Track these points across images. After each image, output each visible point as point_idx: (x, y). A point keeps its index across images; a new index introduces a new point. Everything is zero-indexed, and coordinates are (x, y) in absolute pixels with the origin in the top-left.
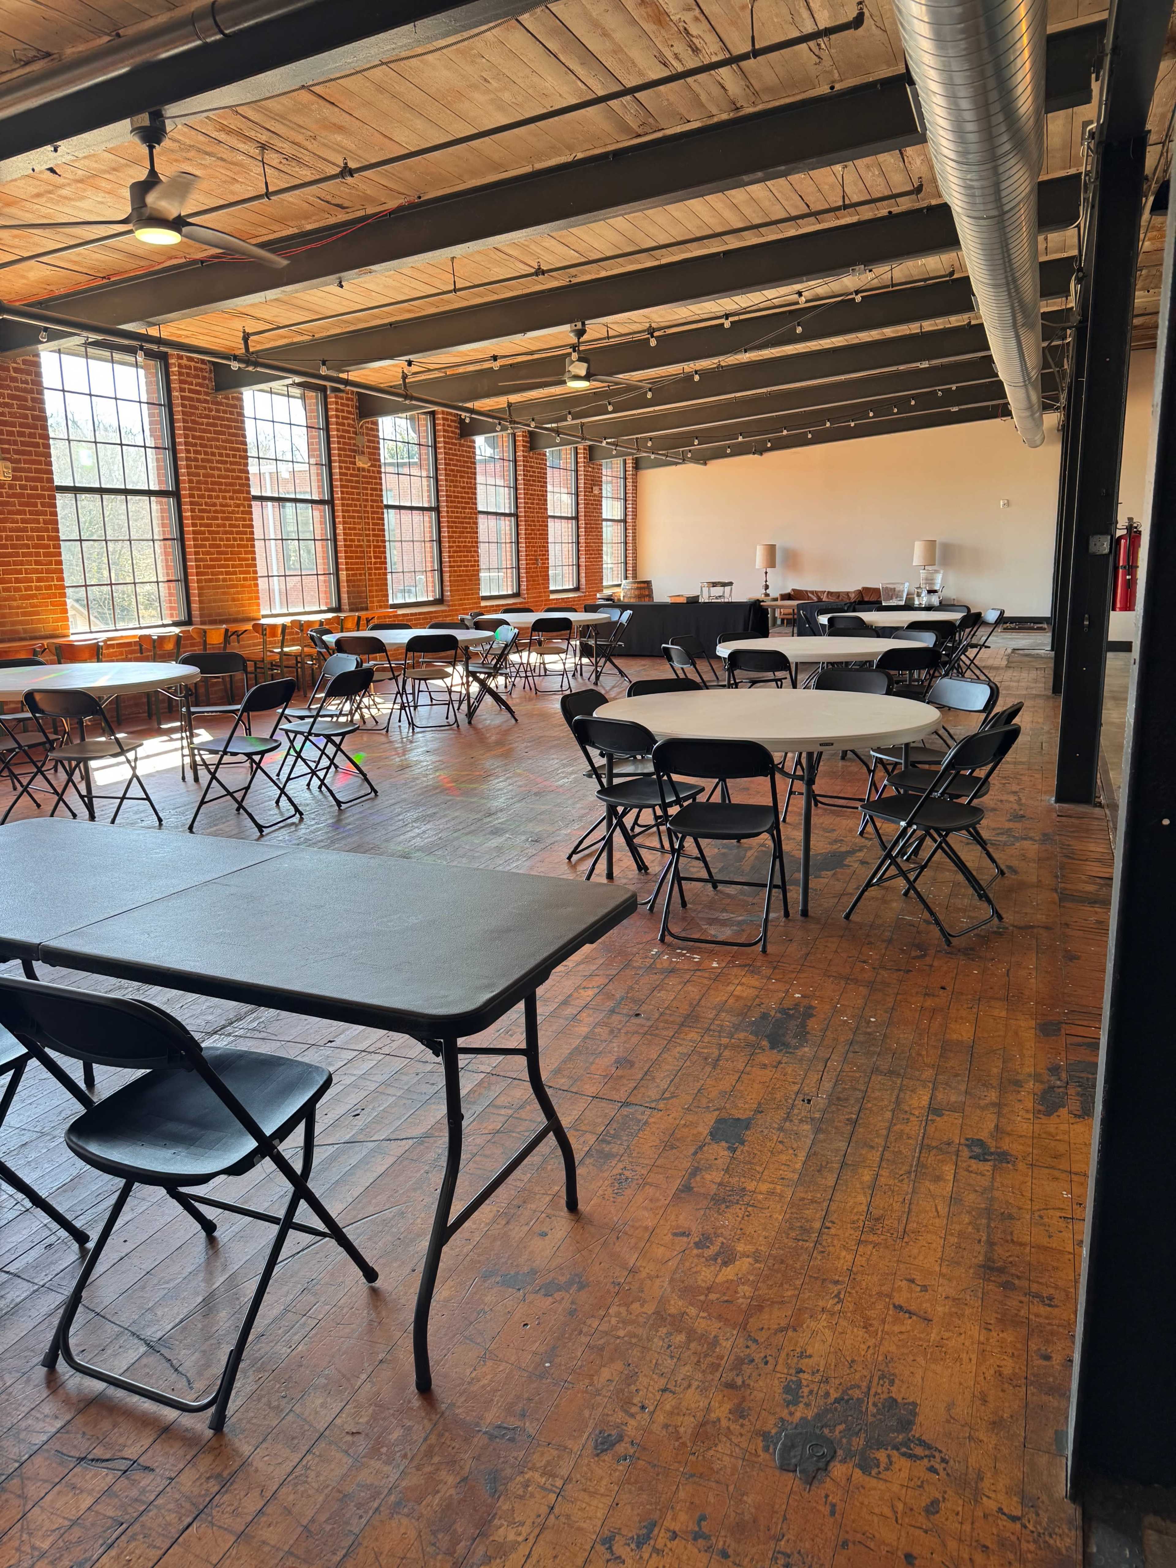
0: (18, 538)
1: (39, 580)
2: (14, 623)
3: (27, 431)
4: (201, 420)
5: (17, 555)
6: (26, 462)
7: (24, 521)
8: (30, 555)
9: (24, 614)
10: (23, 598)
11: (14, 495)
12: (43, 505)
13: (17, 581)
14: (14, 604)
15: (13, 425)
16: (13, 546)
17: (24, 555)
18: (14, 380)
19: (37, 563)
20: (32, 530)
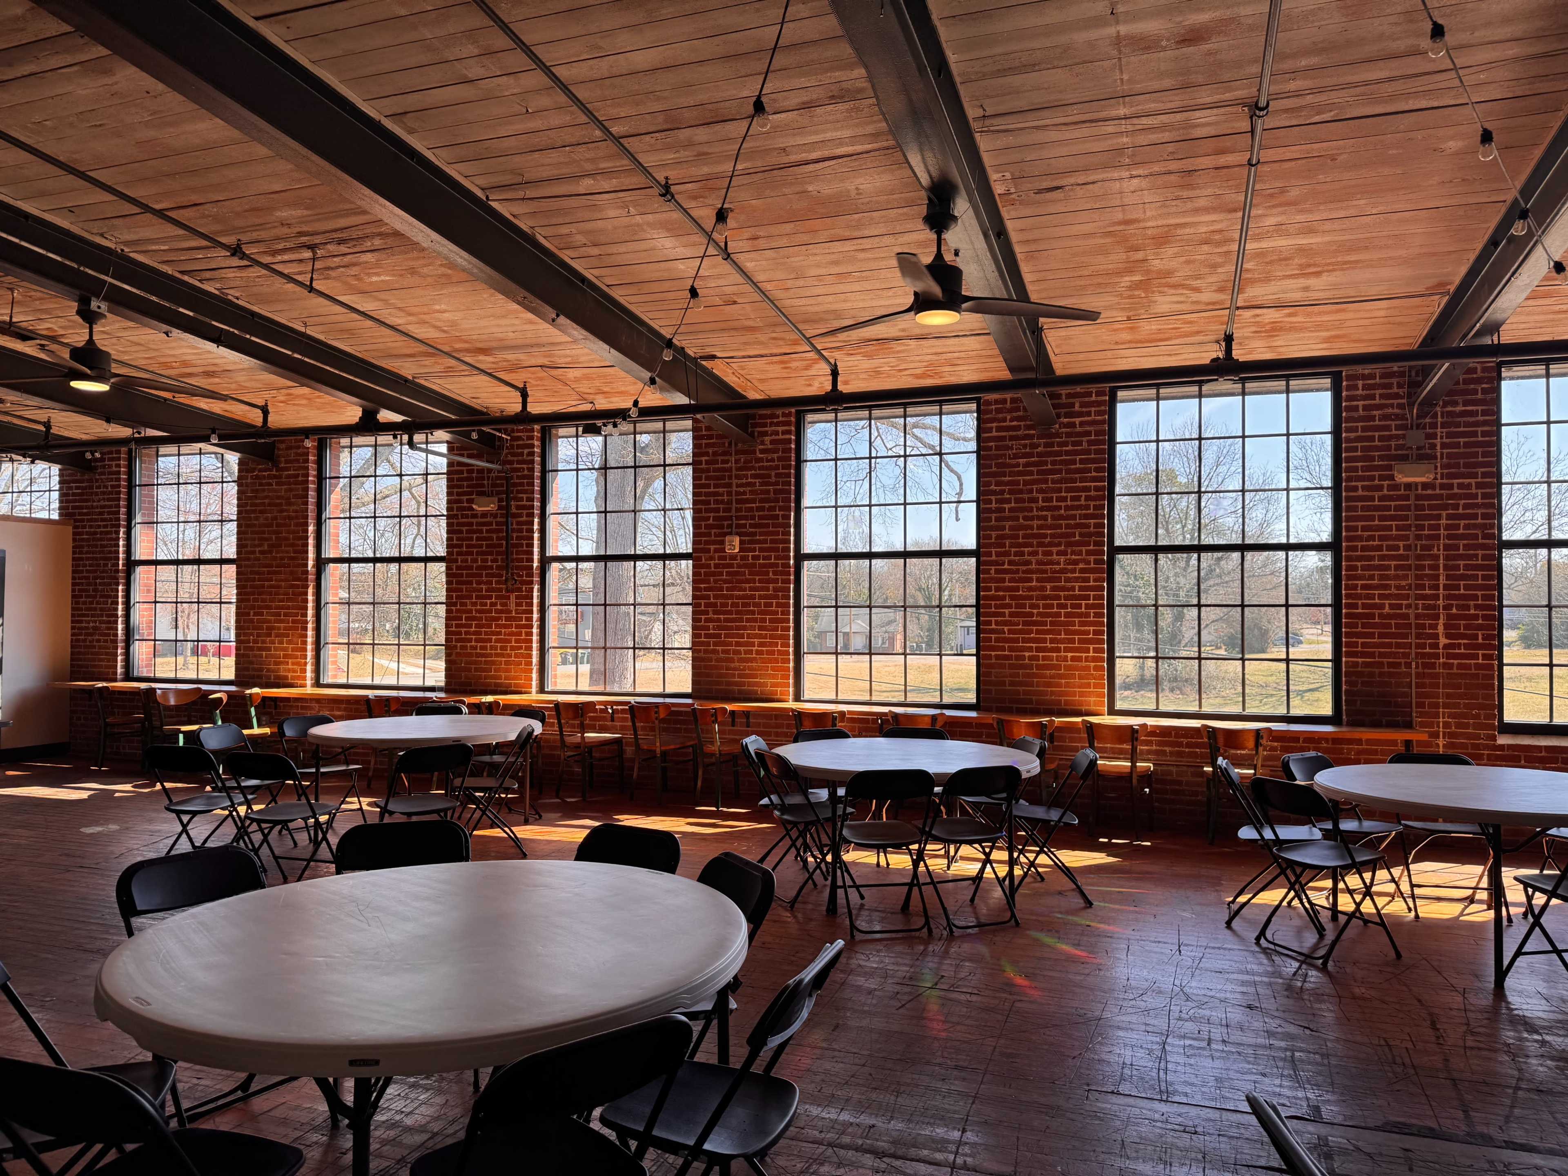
0: (744, 605)
1: (761, 645)
2: (729, 684)
3: (767, 505)
4: (1014, 462)
5: (741, 620)
6: (761, 534)
7: (751, 589)
8: (755, 620)
9: (740, 676)
10: (741, 660)
11: (745, 566)
12: (775, 573)
13: (738, 644)
14: (732, 665)
15: (753, 501)
16: (737, 613)
17: (748, 620)
18: (760, 460)
19: (761, 628)
20: (761, 597)
